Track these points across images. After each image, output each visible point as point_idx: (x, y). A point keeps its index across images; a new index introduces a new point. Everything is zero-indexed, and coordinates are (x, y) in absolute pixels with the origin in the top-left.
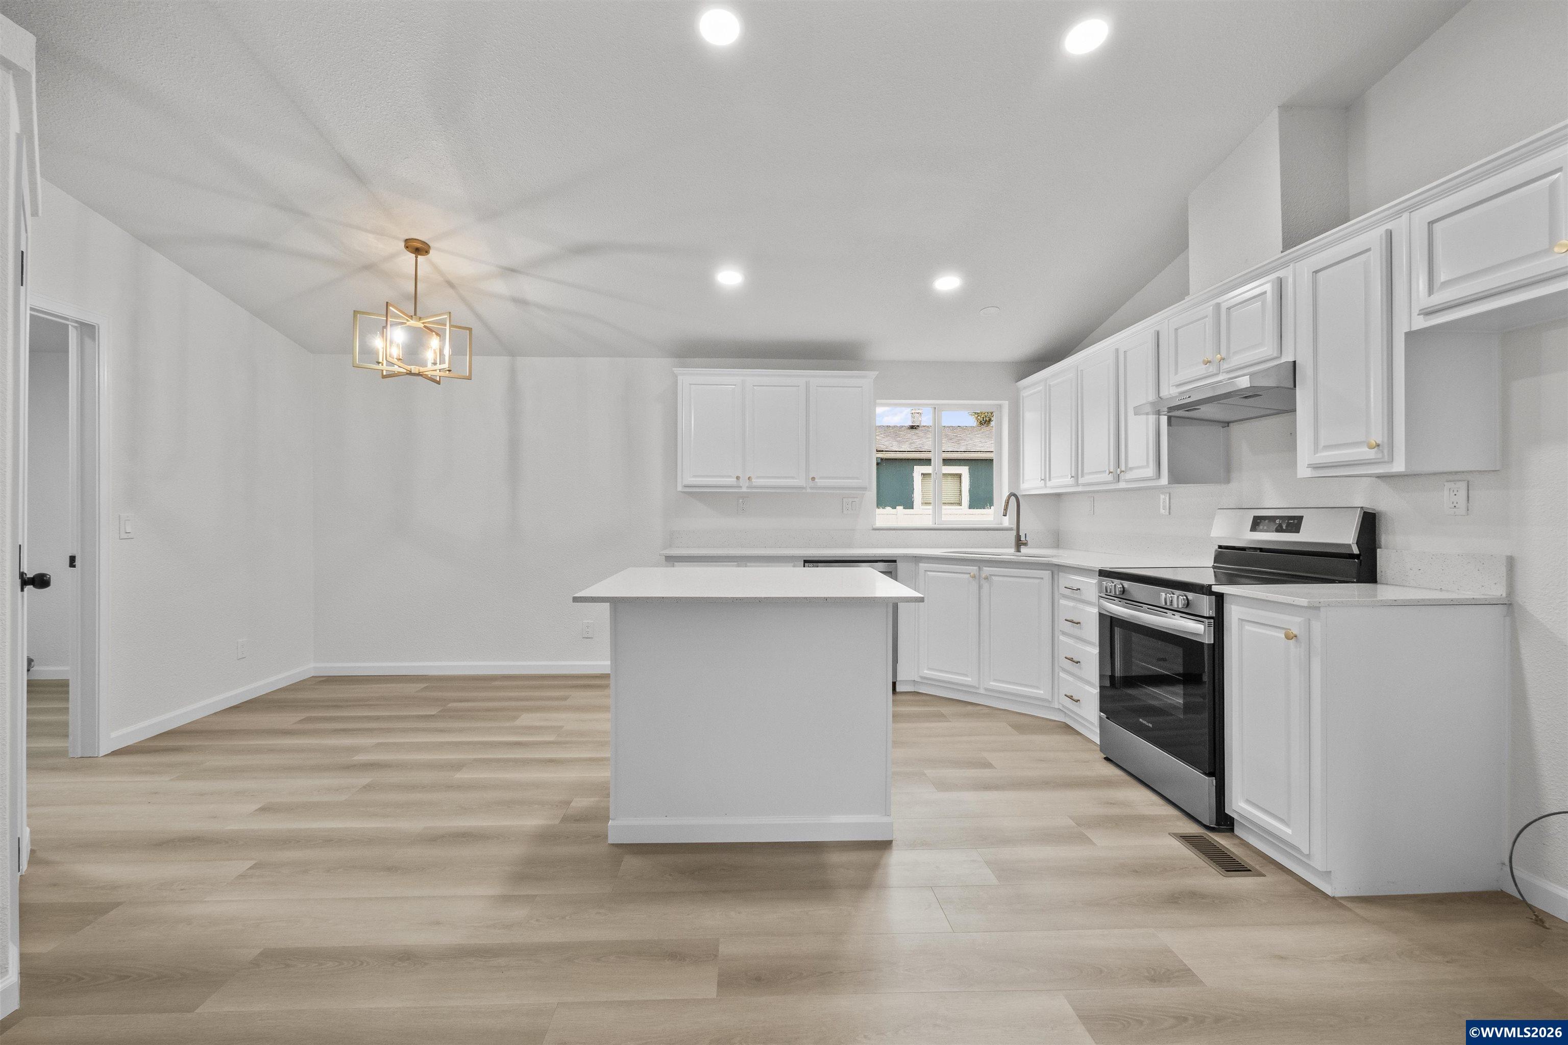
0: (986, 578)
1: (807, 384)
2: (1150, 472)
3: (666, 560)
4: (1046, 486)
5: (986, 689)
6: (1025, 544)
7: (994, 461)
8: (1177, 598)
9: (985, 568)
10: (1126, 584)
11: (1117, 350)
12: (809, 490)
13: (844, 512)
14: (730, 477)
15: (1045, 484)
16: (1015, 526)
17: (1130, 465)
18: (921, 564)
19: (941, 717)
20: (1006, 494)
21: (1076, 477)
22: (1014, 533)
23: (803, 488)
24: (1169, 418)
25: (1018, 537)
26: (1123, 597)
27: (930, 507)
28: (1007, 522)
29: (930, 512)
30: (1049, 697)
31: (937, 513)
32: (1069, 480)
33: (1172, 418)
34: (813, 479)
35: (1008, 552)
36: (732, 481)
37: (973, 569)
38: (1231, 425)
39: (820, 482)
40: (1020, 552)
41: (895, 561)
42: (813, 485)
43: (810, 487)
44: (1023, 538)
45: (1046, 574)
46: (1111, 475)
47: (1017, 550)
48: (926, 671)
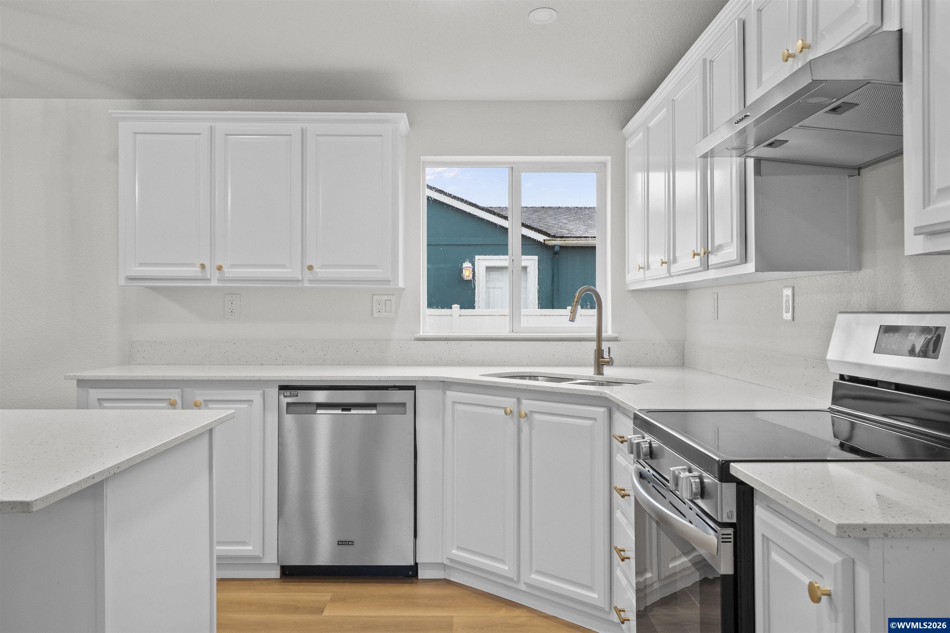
0: (526, 416)
1: (303, 132)
2: (734, 251)
3: (78, 385)
4: (645, 278)
5: (527, 585)
6: (610, 363)
9: (525, 401)
10: (655, 443)
11: (705, 60)
12: (307, 284)
13: (374, 316)
14: (192, 265)
15: (644, 274)
17: (717, 240)
18: (449, 393)
21: (669, 263)
23: (298, 281)
24: (758, 161)
25: (599, 353)
33: (762, 162)
34: (310, 267)
36: (195, 271)
37: (510, 402)
38: (863, 171)
39: (321, 272)
40: (603, 374)
41: (413, 388)
42: (311, 276)
43: (309, 280)
44: (607, 354)
45: (602, 413)
46: (697, 258)
47: (599, 372)
48: (454, 551)
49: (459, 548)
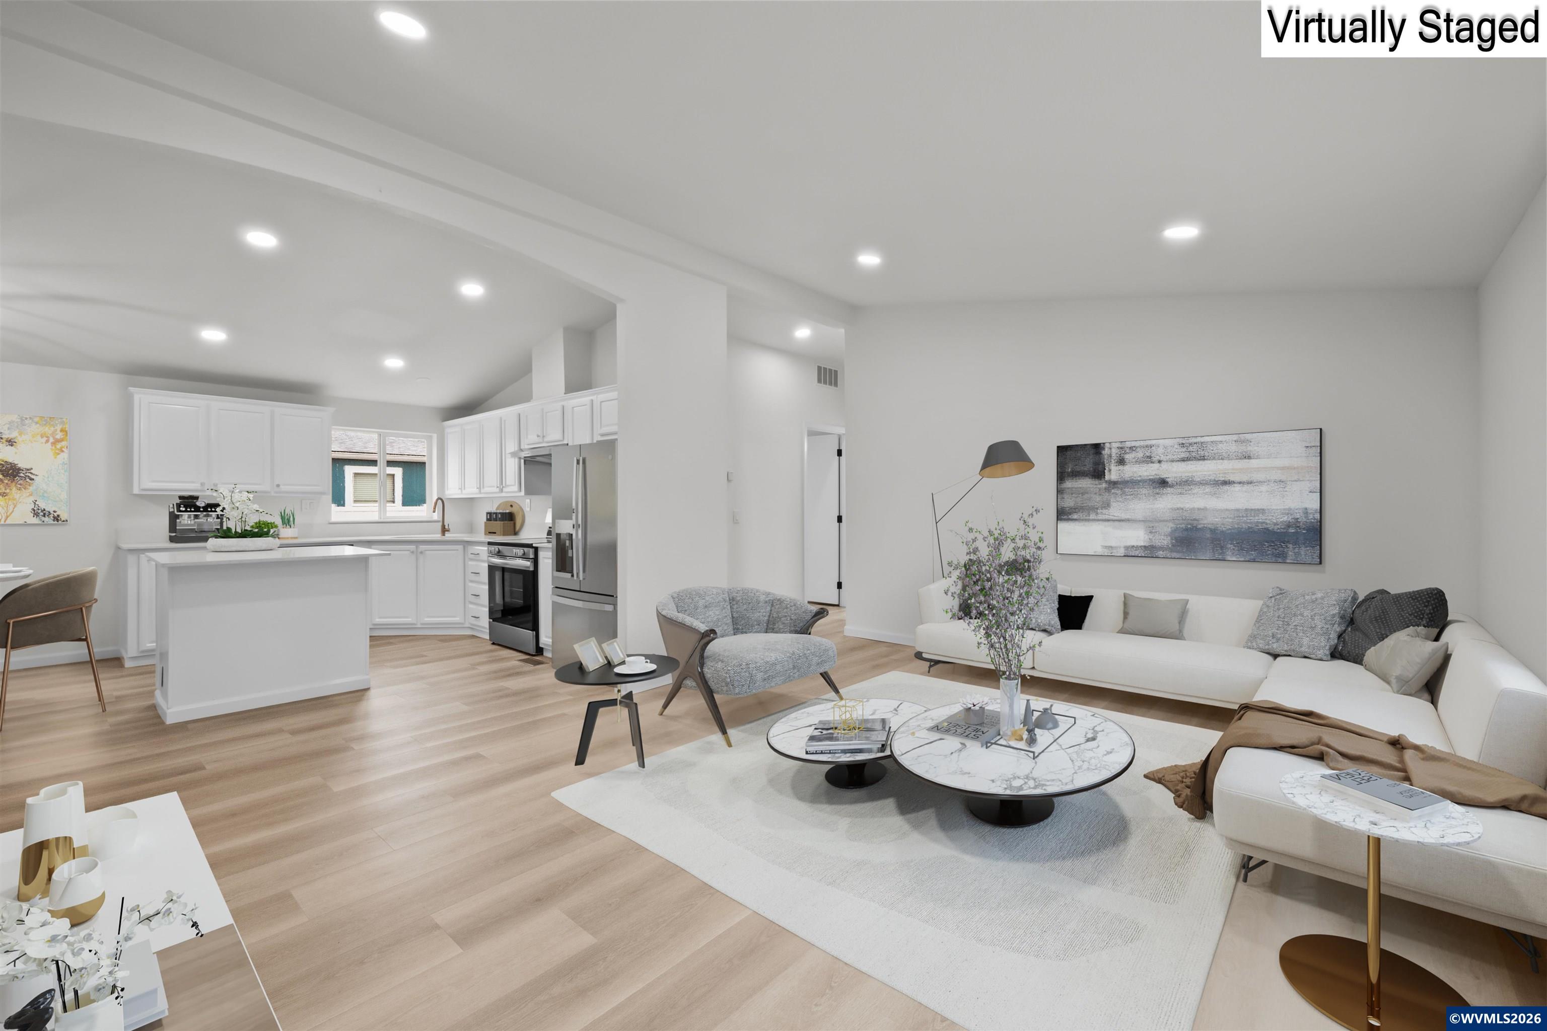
0: (421, 553)
1: (272, 412)
2: (516, 488)
4: (462, 493)
5: (422, 624)
6: (448, 531)
7: (427, 464)
8: (519, 551)
9: (421, 546)
10: (501, 547)
11: (501, 418)
12: (273, 494)
13: (303, 511)
14: (194, 482)
15: (462, 491)
16: (441, 519)
17: (507, 483)
19: (391, 644)
20: (435, 498)
21: (480, 488)
22: (440, 524)
23: (268, 492)
24: (525, 461)
25: (443, 526)
26: (499, 554)
27: (377, 504)
28: (436, 516)
29: (377, 509)
30: (462, 621)
31: (383, 510)
32: (476, 490)
34: (278, 486)
35: (438, 536)
36: (196, 486)
37: (412, 547)
39: (283, 488)
40: (445, 535)
42: (279, 491)
43: (274, 492)
44: (446, 527)
45: (460, 547)
46: (498, 488)
47: (443, 534)
48: (377, 620)
49: (380, 618)
